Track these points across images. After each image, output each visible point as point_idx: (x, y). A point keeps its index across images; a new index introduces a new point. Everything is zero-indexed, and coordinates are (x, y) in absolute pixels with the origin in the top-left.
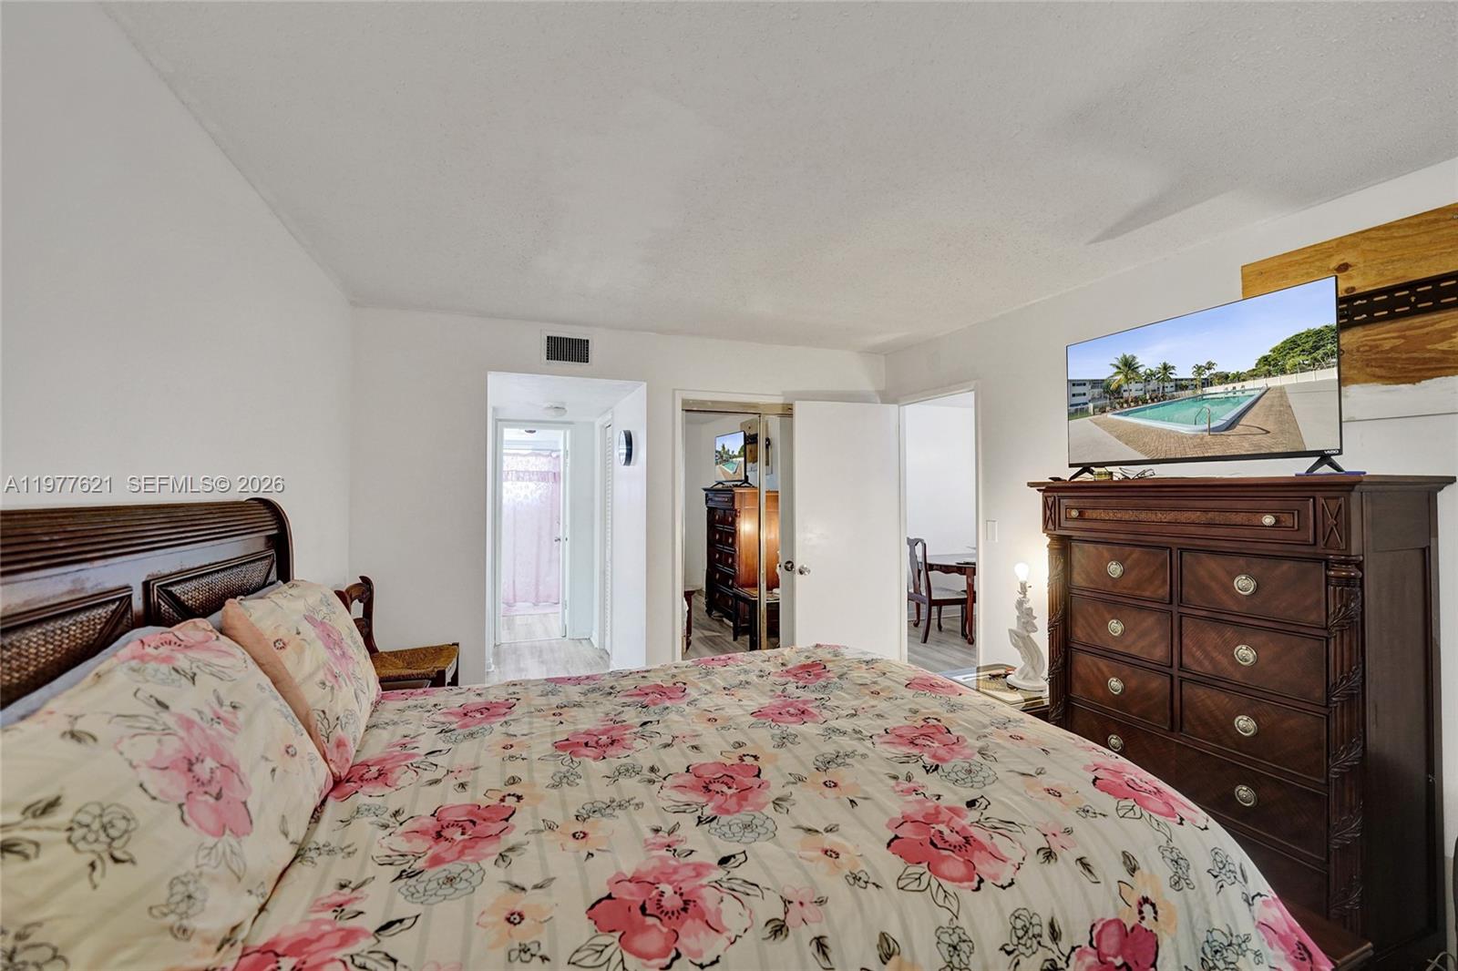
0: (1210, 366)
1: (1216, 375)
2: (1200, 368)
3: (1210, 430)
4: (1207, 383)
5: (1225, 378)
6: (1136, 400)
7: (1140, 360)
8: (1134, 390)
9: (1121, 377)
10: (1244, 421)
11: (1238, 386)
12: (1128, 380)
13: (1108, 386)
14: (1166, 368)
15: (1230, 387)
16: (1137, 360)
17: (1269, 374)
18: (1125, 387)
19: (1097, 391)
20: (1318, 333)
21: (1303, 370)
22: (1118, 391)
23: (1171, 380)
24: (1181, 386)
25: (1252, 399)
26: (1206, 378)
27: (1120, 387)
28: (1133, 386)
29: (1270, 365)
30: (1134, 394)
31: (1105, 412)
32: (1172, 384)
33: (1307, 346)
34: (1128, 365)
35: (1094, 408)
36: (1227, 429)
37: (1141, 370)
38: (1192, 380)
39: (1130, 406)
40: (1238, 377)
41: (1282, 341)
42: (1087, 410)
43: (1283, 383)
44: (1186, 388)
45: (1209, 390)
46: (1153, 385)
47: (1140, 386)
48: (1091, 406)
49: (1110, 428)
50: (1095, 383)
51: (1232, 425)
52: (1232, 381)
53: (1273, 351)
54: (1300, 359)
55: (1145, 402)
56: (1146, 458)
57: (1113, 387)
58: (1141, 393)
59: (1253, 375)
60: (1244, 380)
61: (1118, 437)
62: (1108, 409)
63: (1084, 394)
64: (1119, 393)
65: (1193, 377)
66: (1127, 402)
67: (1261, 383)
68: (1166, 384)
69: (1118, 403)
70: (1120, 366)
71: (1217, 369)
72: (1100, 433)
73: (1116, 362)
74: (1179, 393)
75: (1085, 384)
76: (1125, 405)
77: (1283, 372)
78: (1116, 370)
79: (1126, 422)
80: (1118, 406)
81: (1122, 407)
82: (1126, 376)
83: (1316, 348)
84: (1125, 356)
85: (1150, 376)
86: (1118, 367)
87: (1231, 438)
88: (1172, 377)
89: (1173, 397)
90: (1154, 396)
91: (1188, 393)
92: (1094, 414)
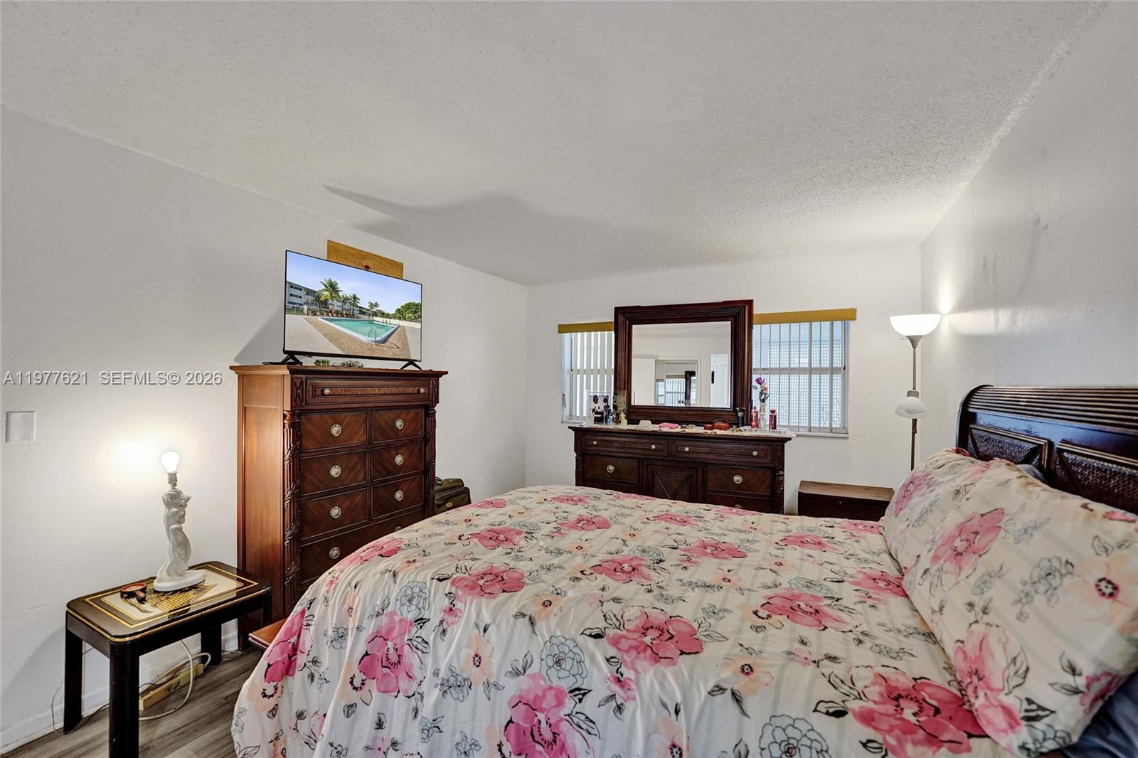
0: (376, 305)
1: (379, 311)
2: (372, 304)
3: (376, 342)
4: (375, 314)
5: (383, 314)
6: (337, 312)
7: (340, 287)
8: (335, 305)
9: (327, 293)
10: (389, 340)
11: (388, 320)
12: (332, 298)
13: (318, 297)
14: (355, 298)
15: (385, 320)
16: (338, 286)
17: (400, 318)
18: (330, 302)
19: (310, 298)
20: (417, 305)
21: (411, 321)
22: (325, 303)
23: (358, 307)
24: (362, 311)
25: (393, 329)
26: (374, 312)
27: (326, 300)
28: (335, 302)
29: (400, 314)
30: (336, 308)
31: (315, 315)
32: (358, 309)
33: (413, 310)
34: (332, 287)
35: (308, 310)
36: (383, 343)
37: (341, 294)
38: (368, 310)
39: (333, 316)
40: (388, 316)
41: (405, 303)
42: (302, 310)
43: (405, 325)
44: (364, 314)
45: (376, 318)
46: (347, 306)
47: (340, 304)
48: (305, 307)
49: (320, 327)
50: (309, 292)
51: (385, 341)
52: (386, 317)
53: (402, 307)
54: (411, 315)
55: (342, 316)
56: (343, 353)
57: (322, 298)
58: (340, 309)
59: (394, 317)
60: (390, 318)
61: (325, 335)
62: (318, 313)
63: (300, 297)
64: (326, 304)
65: (368, 308)
66: (331, 312)
67: (395, 322)
68: (355, 308)
69: (326, 311)
70: (327, 285)
71: (379, 308)
72: (311, 329)
73: (324, 282)
74: (362, 316)
75: (301, 290)
76: (330, 314)
77: (405, 319)
78: (324, 288)
79: (330, 326)
80: (325, 313)
81: (328, 315)
82: (331, 294)
83: (416, 312)
84: (331, 280)
85: (345, 300)
86: (326, 286)
87: (384, 348)
88: (358, 304)
89: (358, 317)
90: (348, 313)
91: (365, 317)
92: (308, 315)
